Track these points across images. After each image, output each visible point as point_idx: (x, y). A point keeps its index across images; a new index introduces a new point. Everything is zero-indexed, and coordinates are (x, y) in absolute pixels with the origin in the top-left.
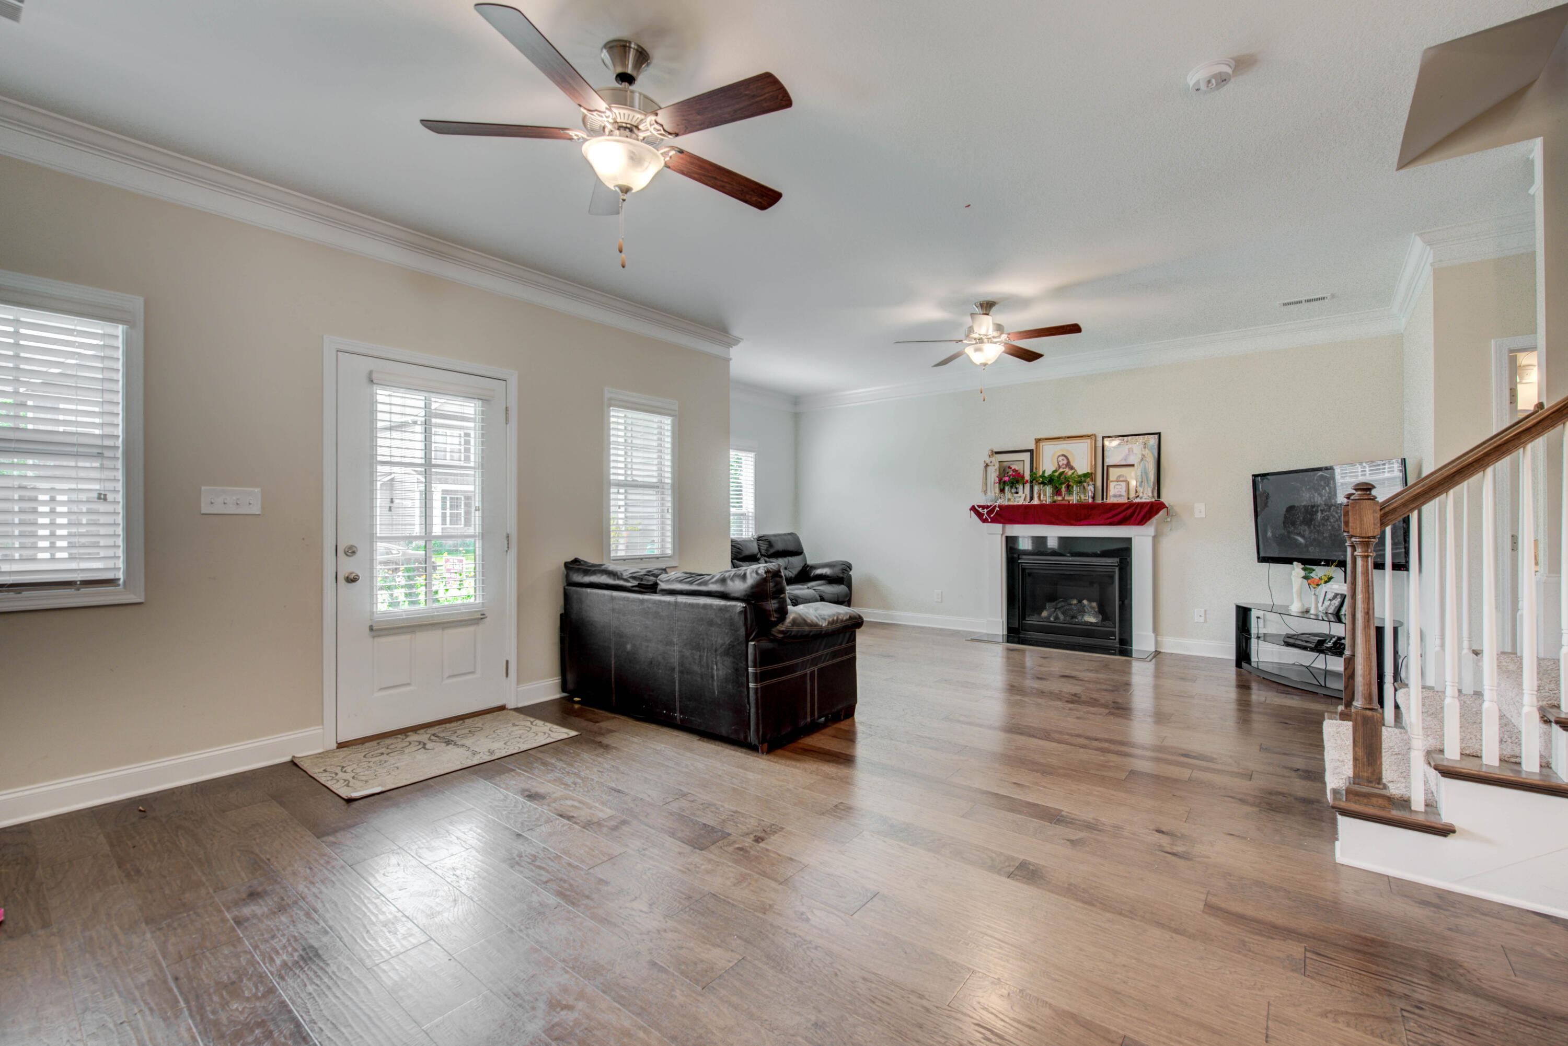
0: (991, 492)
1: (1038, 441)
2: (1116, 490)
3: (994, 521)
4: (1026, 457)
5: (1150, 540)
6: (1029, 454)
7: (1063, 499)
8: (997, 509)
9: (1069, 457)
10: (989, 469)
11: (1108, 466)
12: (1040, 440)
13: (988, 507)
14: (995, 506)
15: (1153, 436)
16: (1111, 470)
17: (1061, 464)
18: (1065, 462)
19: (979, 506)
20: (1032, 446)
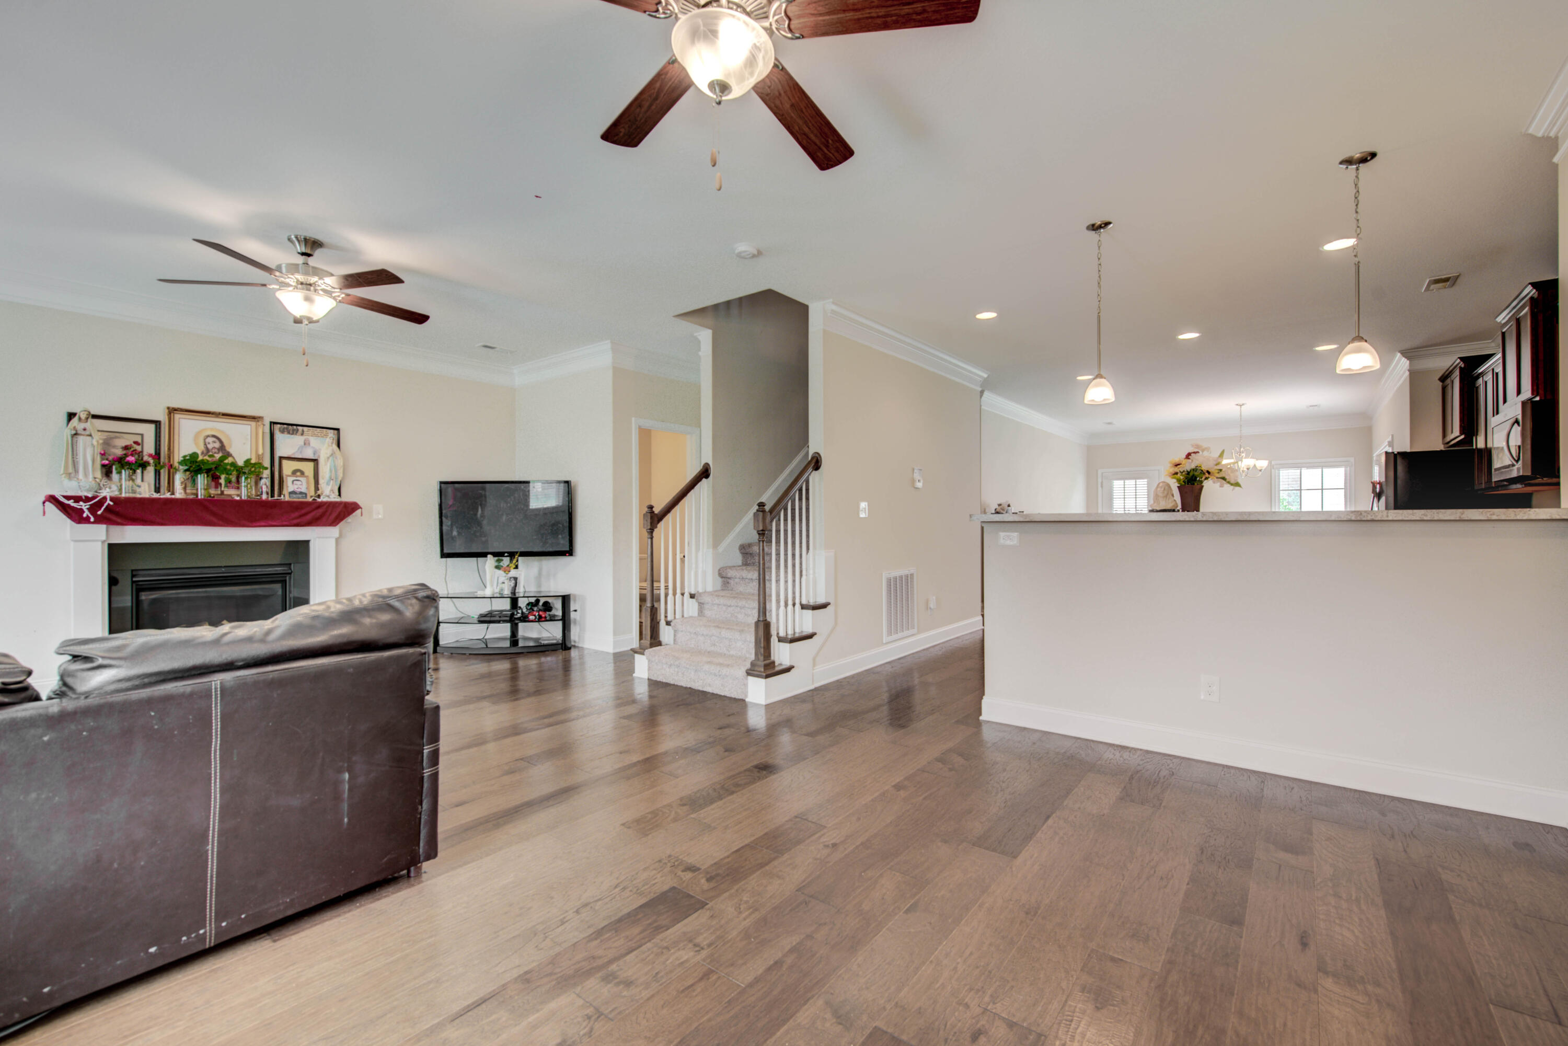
0: (86, 475)
1: (172, 411)
2: (296, 487)
3: (99, 520)
4: (148, 431)
5: (333, 542)
6: (153, 426)
7: (222, 492)
8: (108, 502)
9: (223, 440)
10: (81, 440)
11: (281, 458)
12: (175, 410)
13: (87, 499)
14: (105, 498)
15: (332, 431)
16: (284, 462)
17: (210, 446)
18: (217, 445)
19: (65, 497)
20: (162, 416)
